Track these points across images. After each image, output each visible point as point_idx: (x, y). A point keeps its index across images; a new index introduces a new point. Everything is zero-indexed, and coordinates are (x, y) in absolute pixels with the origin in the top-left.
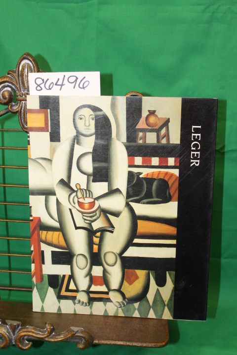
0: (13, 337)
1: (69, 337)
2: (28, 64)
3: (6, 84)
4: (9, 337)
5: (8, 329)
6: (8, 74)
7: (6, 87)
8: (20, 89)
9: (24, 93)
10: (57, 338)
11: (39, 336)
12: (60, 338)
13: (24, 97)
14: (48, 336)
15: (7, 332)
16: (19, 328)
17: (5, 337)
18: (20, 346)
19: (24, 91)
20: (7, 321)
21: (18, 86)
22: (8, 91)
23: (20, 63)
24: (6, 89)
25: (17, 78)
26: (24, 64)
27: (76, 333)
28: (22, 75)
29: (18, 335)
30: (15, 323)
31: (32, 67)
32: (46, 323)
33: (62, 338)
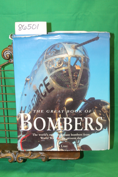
5: (13, 154)
15: (13, 155)
17: (12, 158)
18: (18, 161)
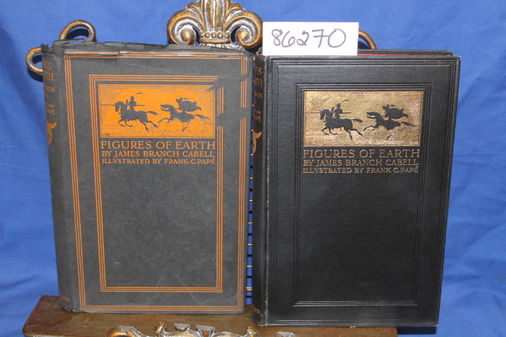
3: (187, 21)
6: (188, 8)
7: (186, 24)
8: (206, 27)
9: (210, 33)
13: (211, 38)
16: (212, 335)
19: (210, 30)
20: (198, 326)
21: (203, 24)
22: (189, 30)
24: (186, 27)
25: (201, 13)
28: (209, 10)
30: (209, 328)
32: (247, 328)
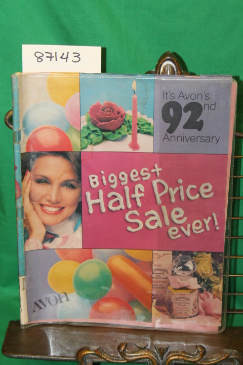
0: (161, 361)
1: (223, 360)
2: (170, 65)
4: (157, 362)
10: (210, 362)
11: (190, 360)
12: (212, 361)
14: (199, 360)
16: (167, 353)
23: (161, 65)
26: (166, 66)
27: (230, 356)
29: (167, 360)
31: (175, 69)
33: (214, 361)
